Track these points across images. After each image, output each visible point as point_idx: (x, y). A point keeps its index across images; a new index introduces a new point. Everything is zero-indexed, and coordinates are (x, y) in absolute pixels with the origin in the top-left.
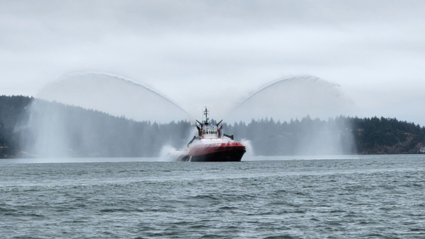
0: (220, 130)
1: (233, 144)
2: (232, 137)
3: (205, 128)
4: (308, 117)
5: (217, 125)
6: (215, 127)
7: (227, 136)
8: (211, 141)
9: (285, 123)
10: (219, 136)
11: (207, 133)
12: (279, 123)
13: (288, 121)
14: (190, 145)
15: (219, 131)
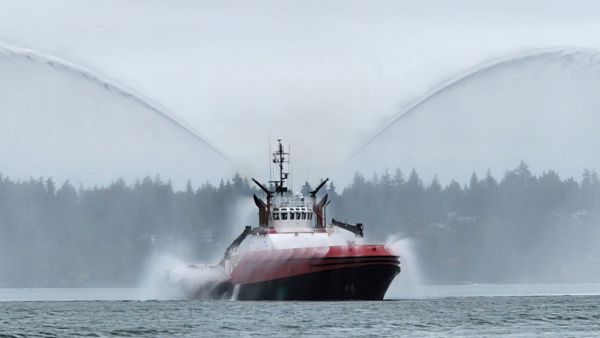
0: (321, 208)
1: (365, 248)
2: (358, 229)
3: (278, 201)
4: (523, 168)
5: (313, 194)
6: (308, 201)
7: (342, 225)
8: (294, 239)
9: (454, 187)
10: (320, 225)
11: (284, 216)
12: (435, 186)
13: (464, 182)
14: (234, 253)
15: (318, 210)
